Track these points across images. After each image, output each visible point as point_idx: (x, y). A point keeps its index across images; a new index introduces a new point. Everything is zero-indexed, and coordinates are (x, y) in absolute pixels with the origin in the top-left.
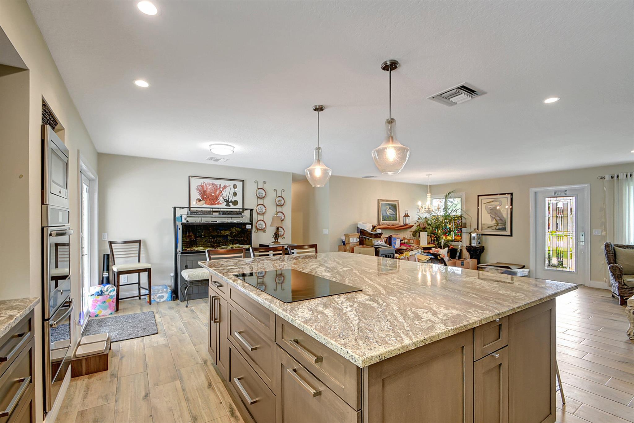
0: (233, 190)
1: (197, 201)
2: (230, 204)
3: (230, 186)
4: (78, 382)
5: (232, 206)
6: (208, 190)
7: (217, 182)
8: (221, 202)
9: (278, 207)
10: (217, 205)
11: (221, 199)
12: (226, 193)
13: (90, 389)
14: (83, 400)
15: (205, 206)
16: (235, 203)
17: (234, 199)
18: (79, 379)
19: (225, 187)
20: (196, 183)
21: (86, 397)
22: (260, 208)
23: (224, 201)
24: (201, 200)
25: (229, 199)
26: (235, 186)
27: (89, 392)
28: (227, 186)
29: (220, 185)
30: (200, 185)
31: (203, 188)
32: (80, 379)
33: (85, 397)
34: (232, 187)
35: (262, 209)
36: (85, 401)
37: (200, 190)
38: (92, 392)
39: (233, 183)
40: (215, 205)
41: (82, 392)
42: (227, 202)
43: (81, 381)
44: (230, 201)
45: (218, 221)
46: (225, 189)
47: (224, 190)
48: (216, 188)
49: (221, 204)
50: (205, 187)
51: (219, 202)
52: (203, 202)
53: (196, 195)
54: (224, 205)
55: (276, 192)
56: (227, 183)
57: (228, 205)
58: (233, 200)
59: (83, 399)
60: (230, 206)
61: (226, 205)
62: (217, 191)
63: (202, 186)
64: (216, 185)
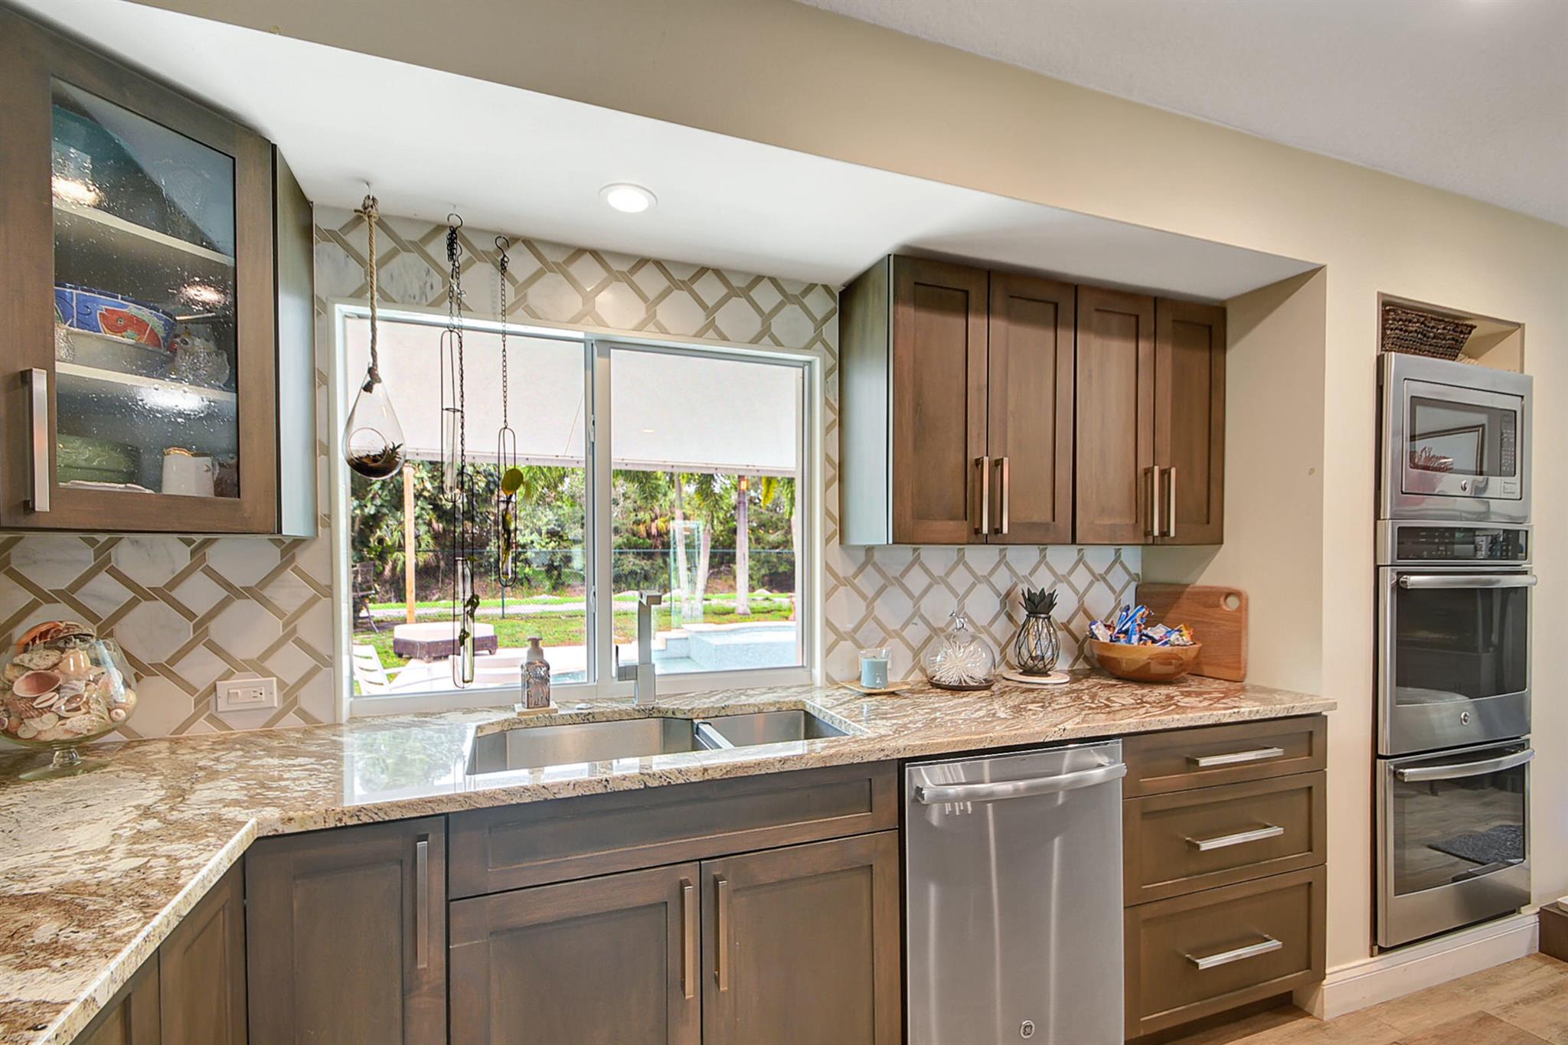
4: (1548, 968)
13: (1556, 997)
14: (1516, 1003)
18: (1555, 963)
21: (1528, 1003)
27: (1550, 1000)
32: (1557, 965)
33: (1526, 1001)
36: (1516, 1006)
38: (1556, 1005)
41: (1535, 988)
43: (1555, 971)
59: (1518, 1001)
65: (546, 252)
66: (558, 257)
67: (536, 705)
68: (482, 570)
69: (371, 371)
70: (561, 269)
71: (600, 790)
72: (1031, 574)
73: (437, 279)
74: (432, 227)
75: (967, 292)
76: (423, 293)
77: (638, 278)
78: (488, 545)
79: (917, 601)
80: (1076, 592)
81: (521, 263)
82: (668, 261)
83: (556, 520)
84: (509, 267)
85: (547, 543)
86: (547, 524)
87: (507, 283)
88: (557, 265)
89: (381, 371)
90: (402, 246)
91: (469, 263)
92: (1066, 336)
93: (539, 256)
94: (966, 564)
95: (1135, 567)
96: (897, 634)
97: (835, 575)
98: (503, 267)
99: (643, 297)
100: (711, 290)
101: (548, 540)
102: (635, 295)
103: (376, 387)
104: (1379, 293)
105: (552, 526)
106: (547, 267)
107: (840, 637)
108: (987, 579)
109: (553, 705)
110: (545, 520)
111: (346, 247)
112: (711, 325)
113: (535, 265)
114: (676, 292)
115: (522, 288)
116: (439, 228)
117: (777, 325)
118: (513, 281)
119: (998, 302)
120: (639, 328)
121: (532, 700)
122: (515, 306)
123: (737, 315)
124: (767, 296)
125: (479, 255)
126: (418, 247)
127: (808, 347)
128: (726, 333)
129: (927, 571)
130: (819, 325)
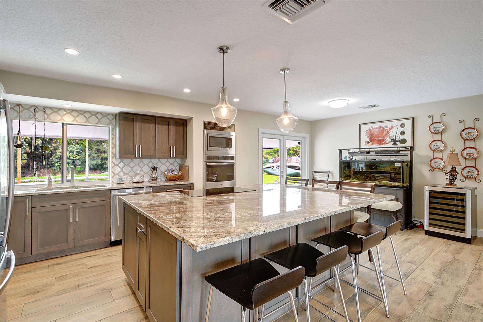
0: (400, 129)
1: (366, 143)
2: (398, 143)
3: (397, 126)
5: (399, 144)
6: (376, 133)
7: (383, 125)
8: (387, 142)
9: (466, 141)
10: (384, 145)
11: (388, 139)
12: (392, 134)
15: (372, 146)
16: (404, 141)
17: (402, 137)
19: (392, 128)
20: (365, 128)
22: (436, 145)
23: (391, 141)
24: (369, 142)
25: (396, 138)
26: (403, 125)
28: (394, 126)
29: (387, 127)
30: (368, 130)
31: (371, 132)
34: (399, 126)
35: (439, 146)
37: (368, 134)
39: (400, 123)
40: (382, 145)
42: (395, 142)
44: (397, 140)
45: (377, 159)
46: (392, 129)
47: (391, 131)
48: (382, 130)
49: (387, 144)
50: (372, 131)
51: (386, 142)
52: (371, 143)
53: (365, 138)
54: (391, 144)
55: (463, 123)
56: (394, 123)
57: (395, 144)
58: (401, 139)
60: (397, 145)
61: (393, 144)
62: (383, 133)
63: (370, 130)
64: (382, 127)
65: (53, 109)
66: (56, 110)
67: (50, 186)
68: (48, 166)
69: (19, 131)
70: (57, 112)
71: (56, 193)
72: (157, 163)
73: (32, 114)
74: (30, 106)
75: (134, 119)
76: (29, 117)
77: (72, 113)
78: (51, 157)
79: (132, 168)
80: (167, 167)
81: (48, 111)
82: (79, 110)
83: (80, 148)
84: (46, 112)
85: (76, 156)
86: (77, 149)
87: (45, 115)
88: (56, 111)
89: (20, 131)
90: (25, 109)
91: (38, 111)
92: (154, 125)
93: (52, 110)
94: (143, 162)
95: (179, 162)
96: (128, 174)
97: (114, 164)
98: (45, 112)
99: (73, 116)
100: (87, 115)
101: (76, 155)
102: (72, 116)
103: (19, 134)
104: (204, 121)
105: (79, 150)
106: (54, 112)
107: (115, 174)
108: (147, 164)
109: (53, 186)
110: (76, 148)
111: (14, 110)
112: (88, 121)
113: (51, 111)
114: (80, 115)
115: (48, 116)
116: (32, 106)
117: (102, 121)
118: (47, 114)
119: (140, 120)
120: (72, 121)
121: (49, 185)
122: (47, 118)
123: (93, 120)
124: (100, 116)
125: (40, 110)
126: (28, 109)
127: (108, 124)
128: (91, 122)
129: (134, 163)
130: (110, 121)
